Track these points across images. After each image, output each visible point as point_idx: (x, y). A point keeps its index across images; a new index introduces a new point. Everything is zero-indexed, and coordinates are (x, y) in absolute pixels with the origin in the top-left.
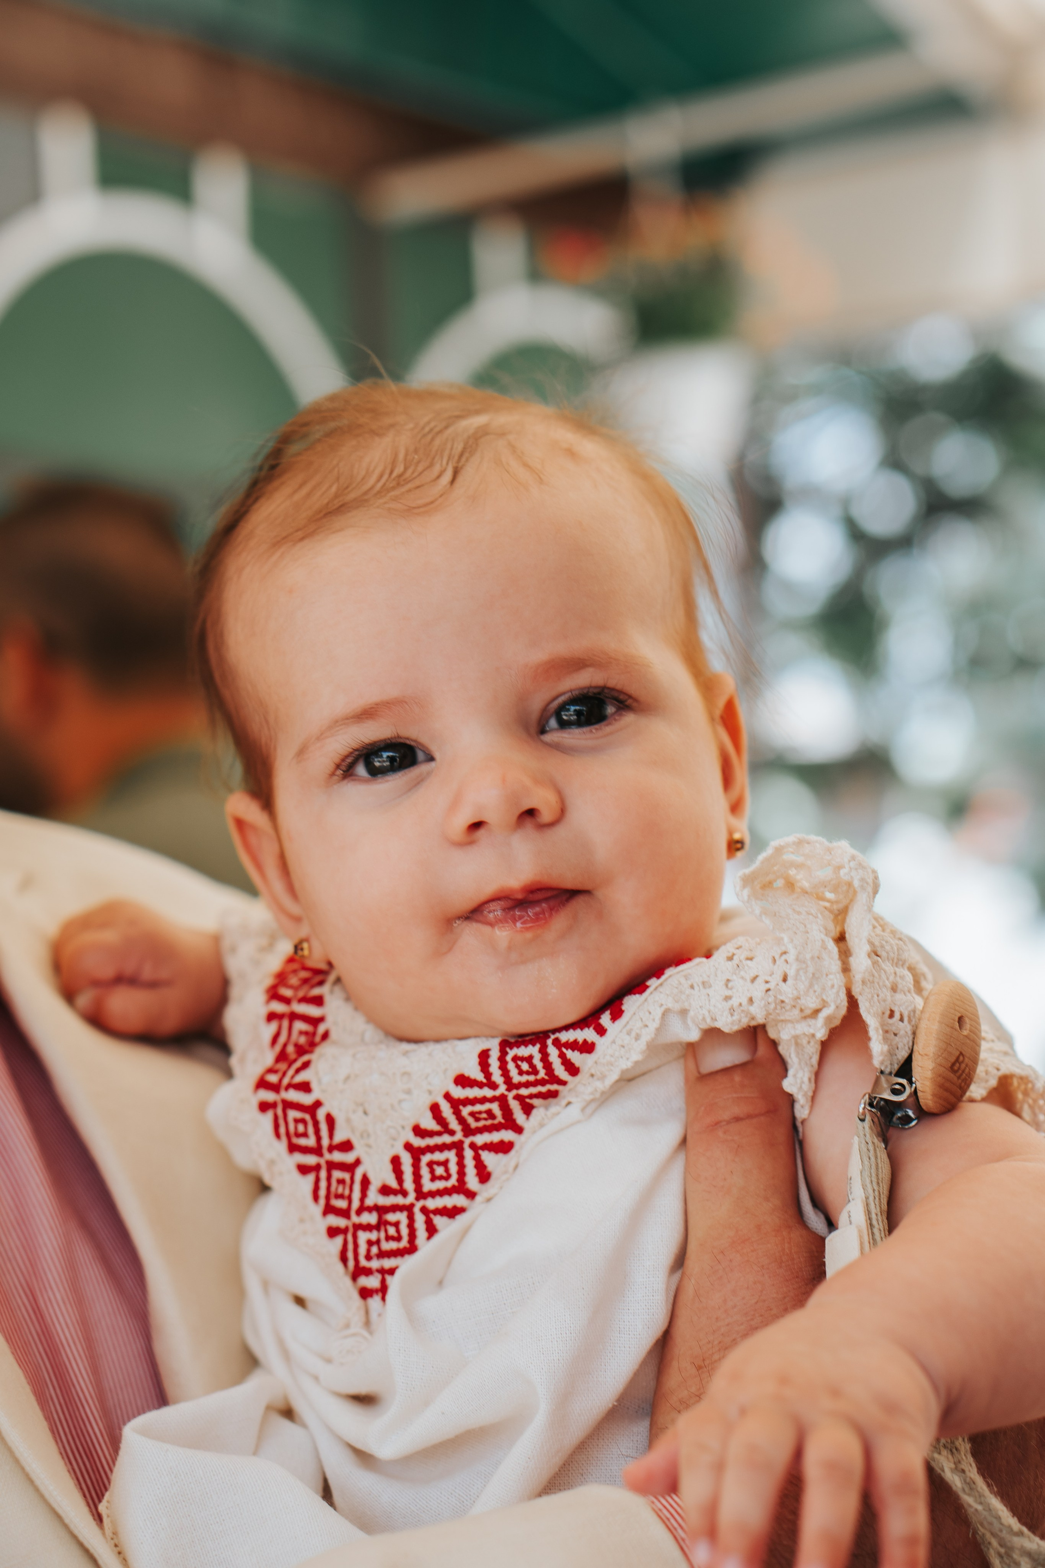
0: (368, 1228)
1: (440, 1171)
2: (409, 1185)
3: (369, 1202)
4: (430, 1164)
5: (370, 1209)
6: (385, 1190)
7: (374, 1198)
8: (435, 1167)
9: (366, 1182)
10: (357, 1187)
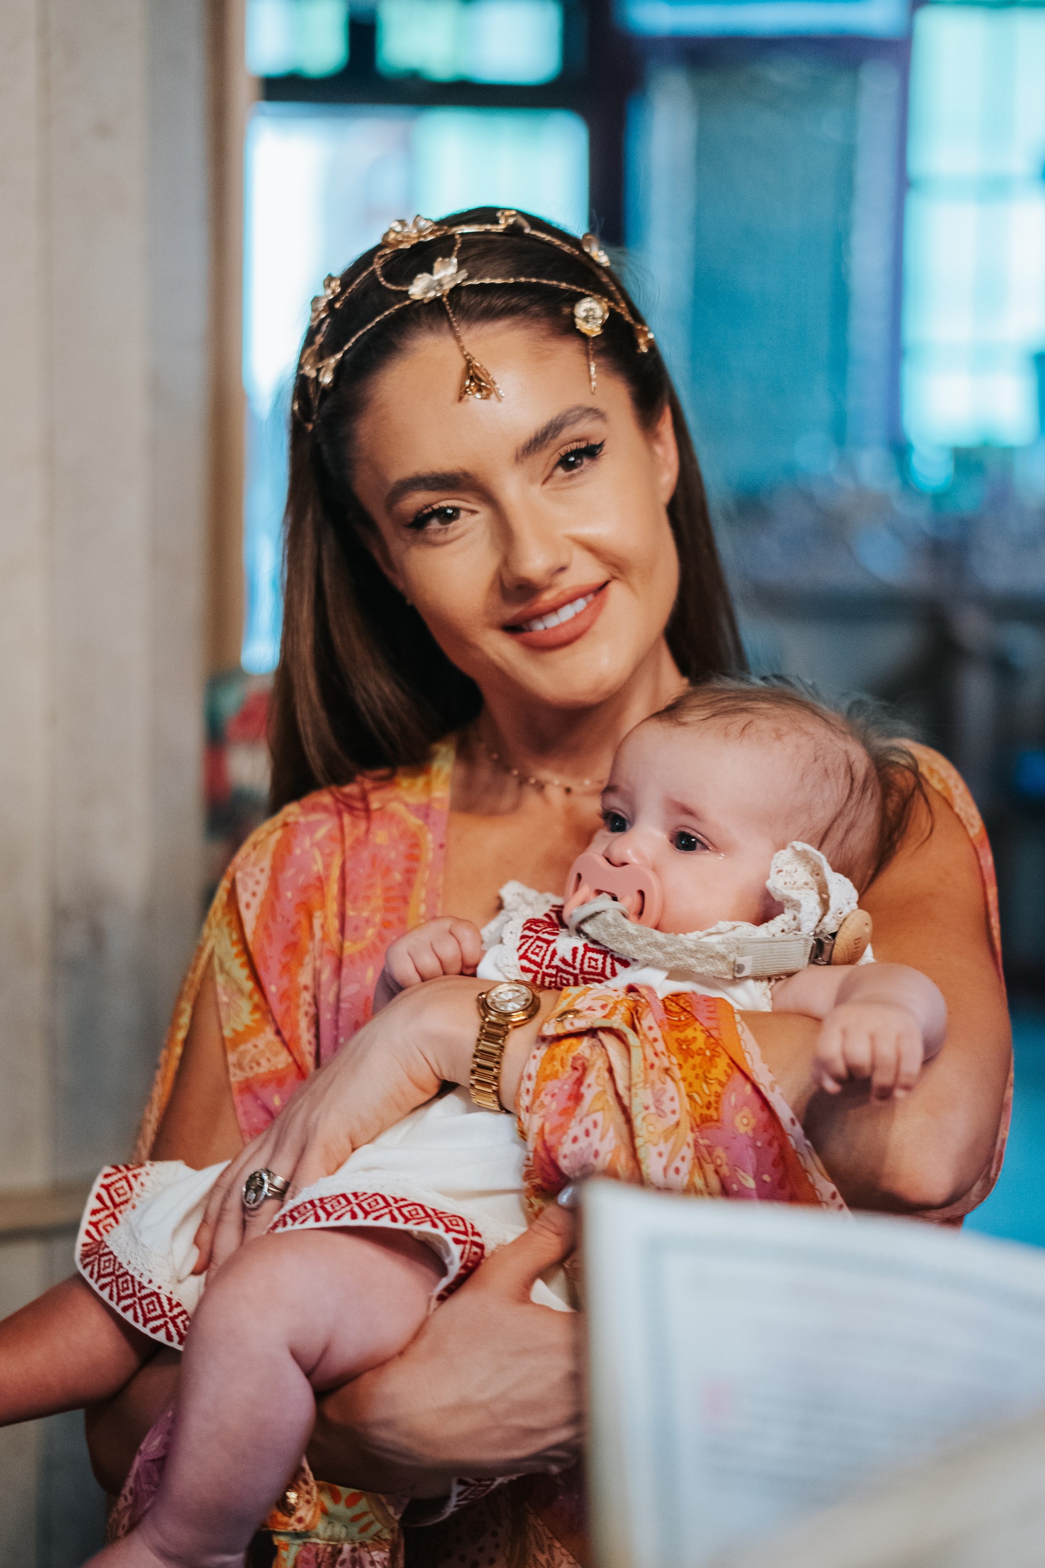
0: (551, 975)
1: (593, 963)
2: (577, 965)
3: (553, 963)
4: (590, 958)
5: (553, 967)
6: (564, 961)
7: (556, 962)
8: (591, 960)
9: (554, 953)
10: (549, 953)
